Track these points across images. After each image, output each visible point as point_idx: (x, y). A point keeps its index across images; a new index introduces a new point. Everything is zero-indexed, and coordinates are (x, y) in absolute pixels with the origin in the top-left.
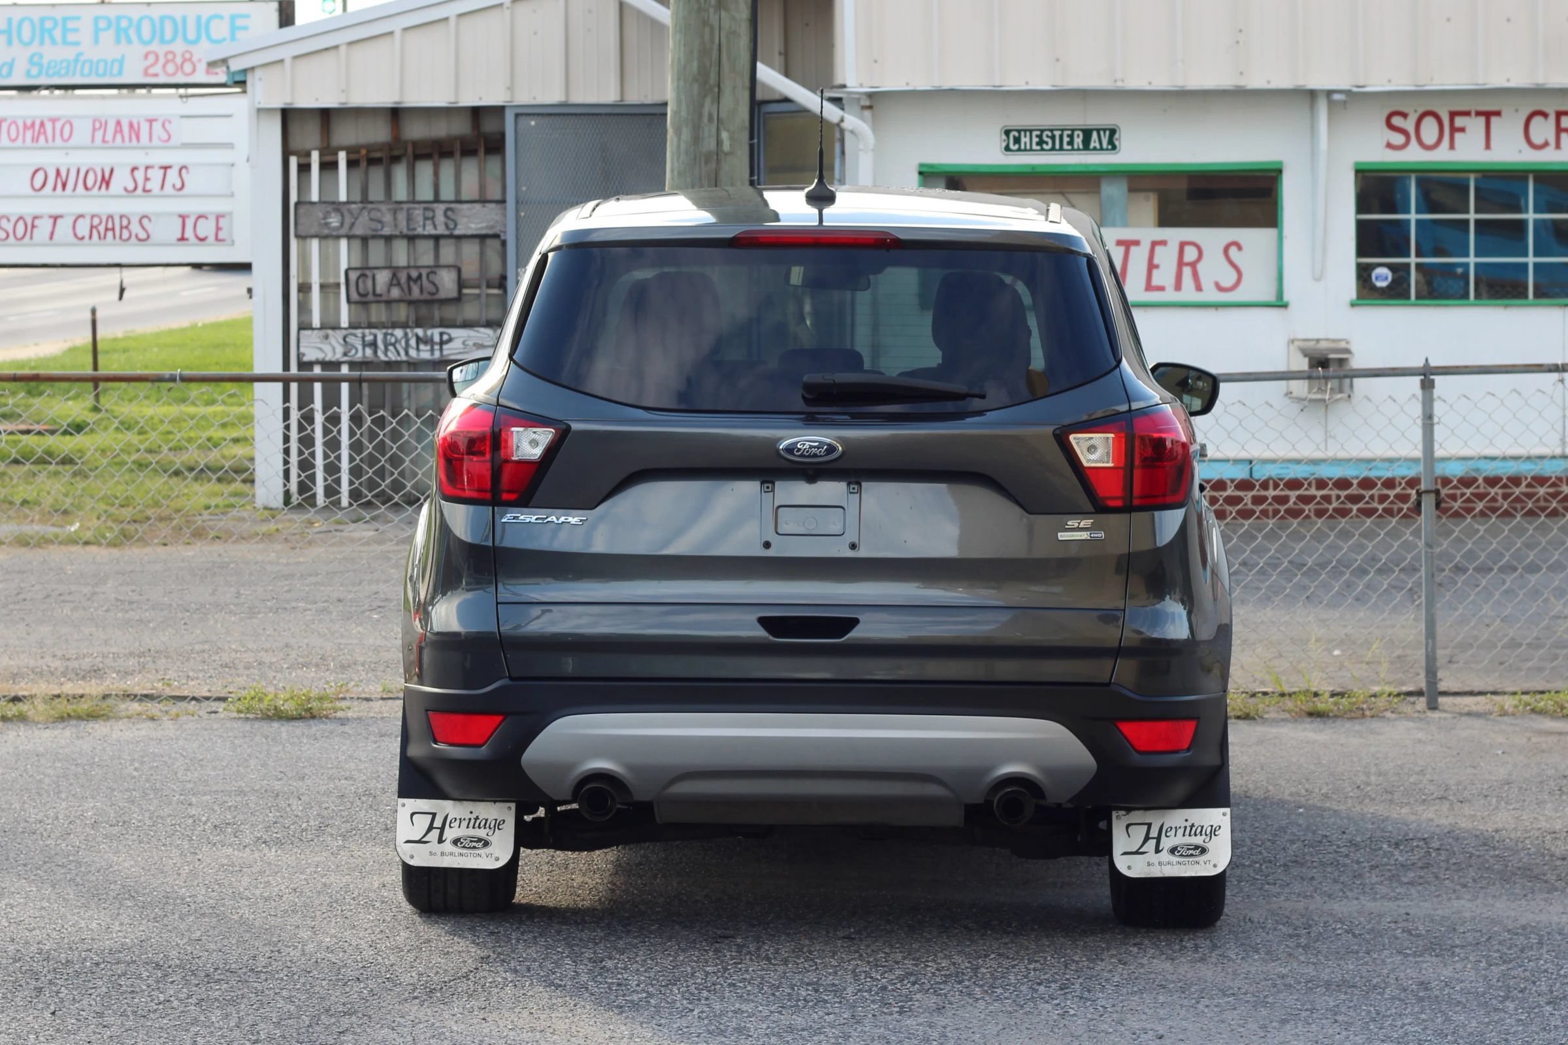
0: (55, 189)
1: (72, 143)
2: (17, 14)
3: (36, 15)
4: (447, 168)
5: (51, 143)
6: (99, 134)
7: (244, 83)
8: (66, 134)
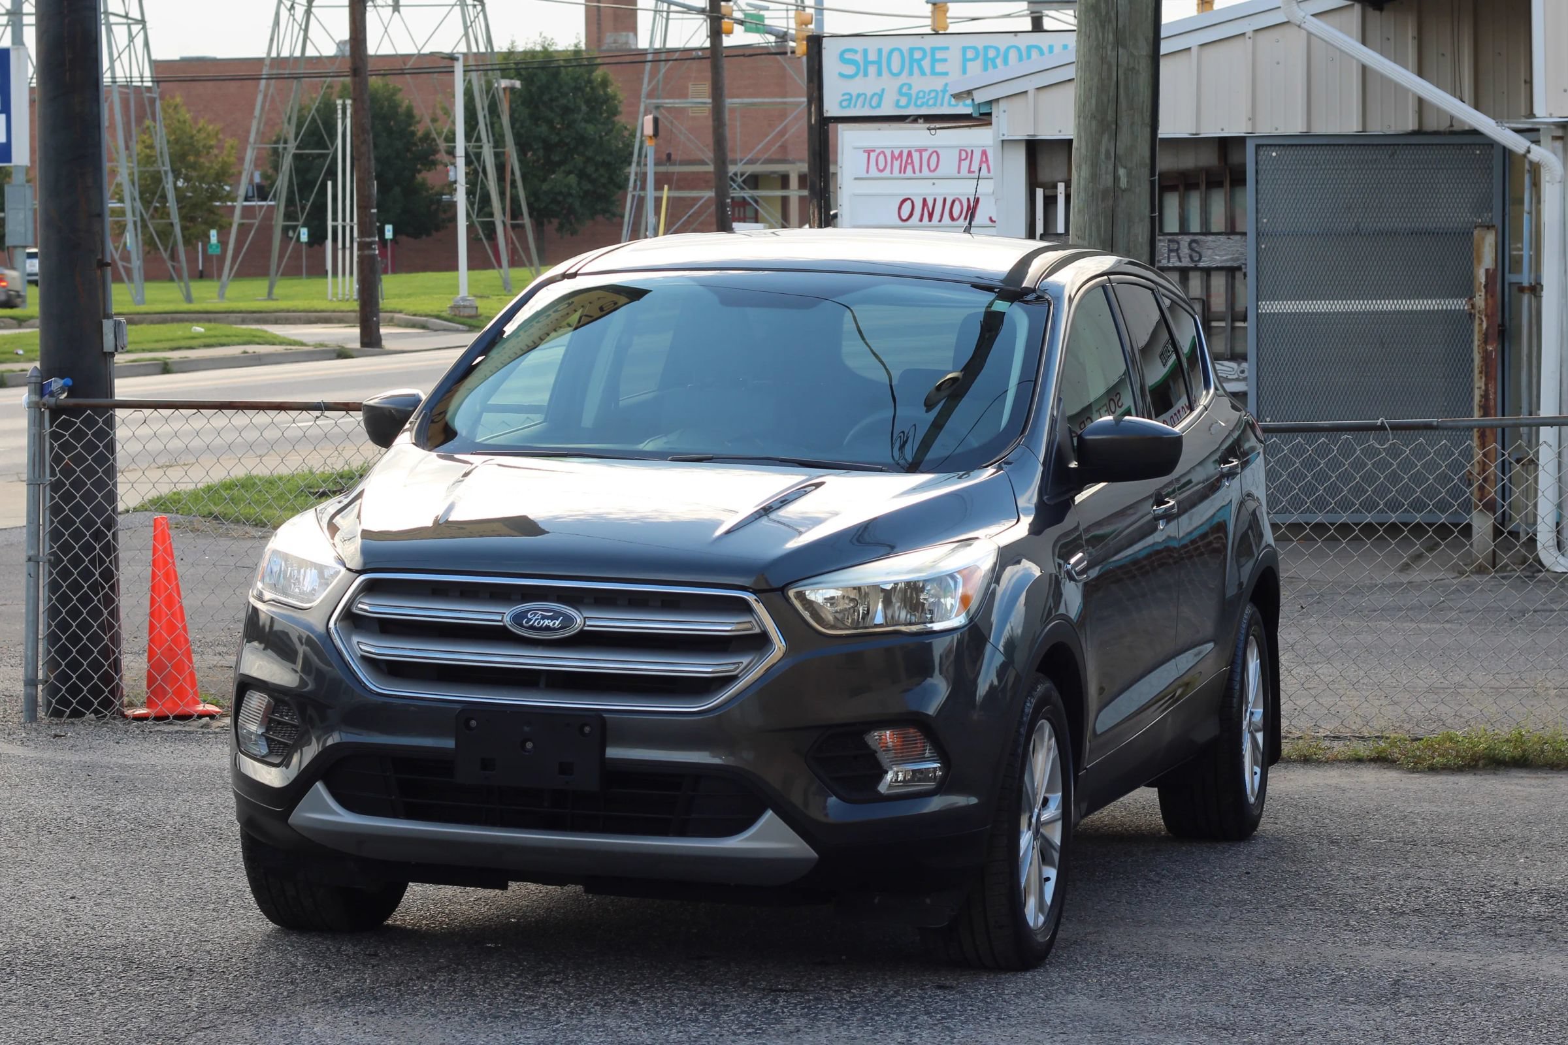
0: (921, 220)
1: (940, 172)
3: (902, 45)
7: (990, 114)
8: (933, 166)
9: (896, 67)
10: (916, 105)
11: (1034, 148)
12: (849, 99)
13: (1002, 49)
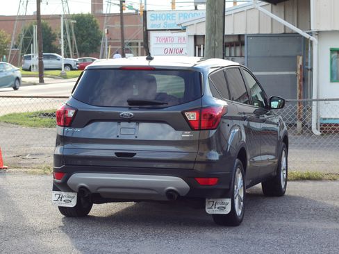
1: (173, 43)
2: (162, 13)
3: (165, 13)
4: (233, 49)
5: (169, 43)
6: (180, 41)
7: (185, 29)
9: (164, 18)
10: (168, 27)
11: (196, 37)
12: (153, 25)
13: (188, 14)
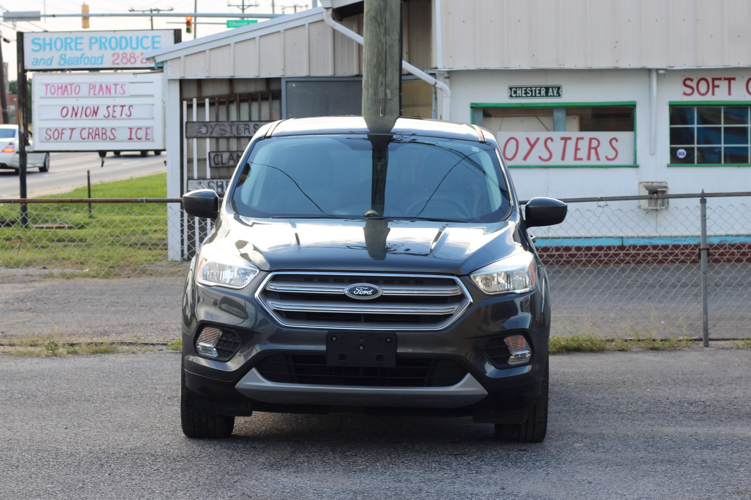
0: (72, 116)
1: (79, 95)
2: (55, 36)
3: (63, 36)
4: (255, 106)
5: (70, 95)
6: (92, 91)
7: (162, 68)
8: (77, 91)
9: (58, 46)
10: (68, 64)
11: (183, 83)
12: (37, 61)
13: (108, 38)
